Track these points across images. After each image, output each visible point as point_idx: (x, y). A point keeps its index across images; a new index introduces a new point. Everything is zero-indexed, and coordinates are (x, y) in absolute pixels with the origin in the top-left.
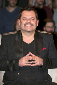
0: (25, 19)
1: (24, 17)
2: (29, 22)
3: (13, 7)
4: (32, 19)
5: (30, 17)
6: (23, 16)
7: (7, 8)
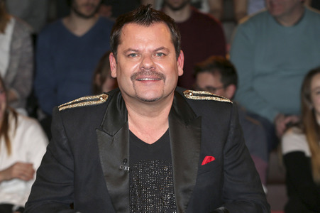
0: (133, 55)
1: (129, 50)
2: (148, 65)
3: (86, 17)
4: (160, 54)
5: (152, 47)
6: (124, 43)
7: (65, 21)
